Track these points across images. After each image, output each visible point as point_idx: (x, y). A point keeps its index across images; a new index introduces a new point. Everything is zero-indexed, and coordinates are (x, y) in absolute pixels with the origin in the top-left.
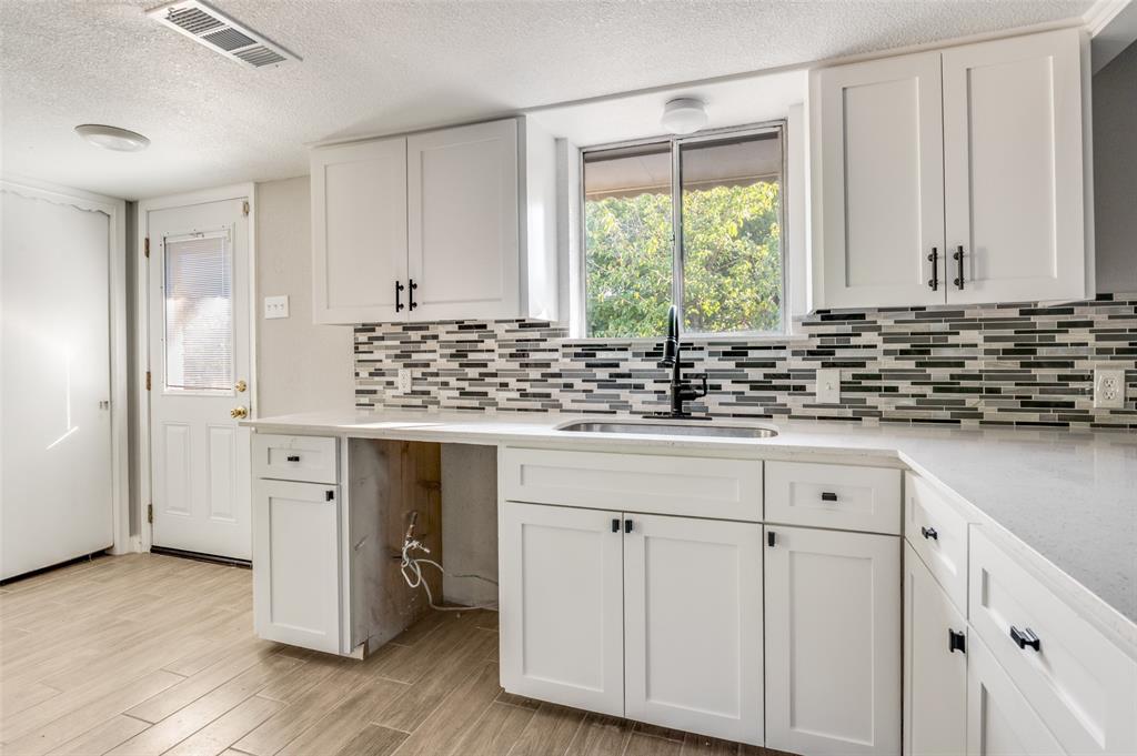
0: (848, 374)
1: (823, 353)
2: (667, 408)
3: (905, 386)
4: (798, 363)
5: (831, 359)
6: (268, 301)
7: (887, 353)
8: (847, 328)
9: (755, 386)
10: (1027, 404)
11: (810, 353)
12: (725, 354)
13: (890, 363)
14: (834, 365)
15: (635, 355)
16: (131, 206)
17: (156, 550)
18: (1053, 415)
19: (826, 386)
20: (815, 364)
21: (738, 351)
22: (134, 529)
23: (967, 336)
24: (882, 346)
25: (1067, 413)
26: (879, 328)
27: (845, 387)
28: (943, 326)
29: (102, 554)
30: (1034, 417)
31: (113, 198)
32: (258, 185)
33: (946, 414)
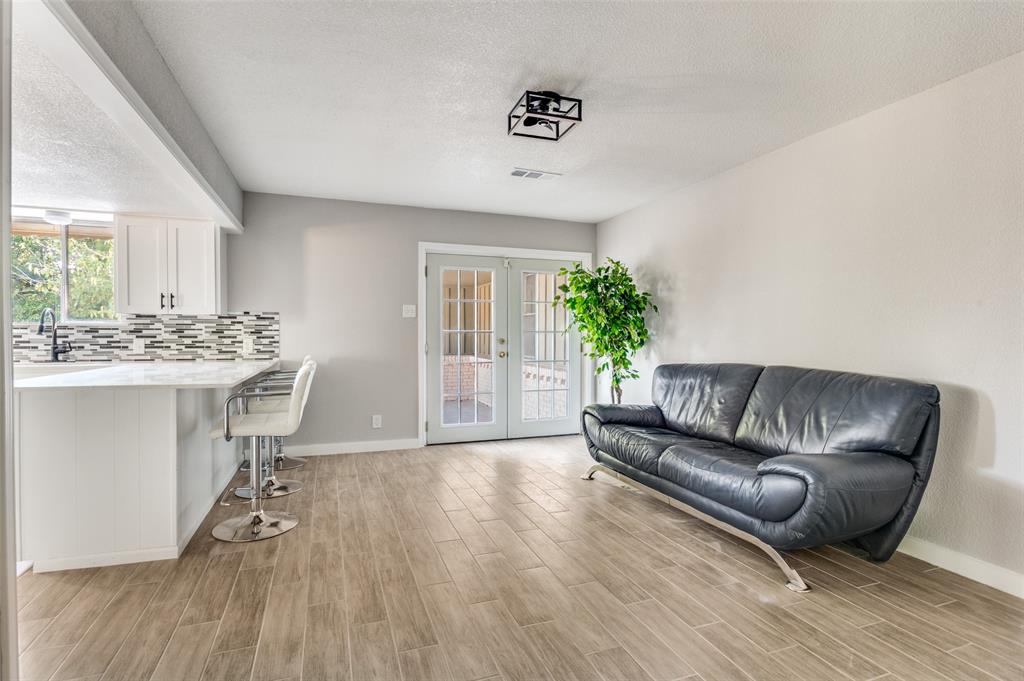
0: (148, 341)
1: (136, 331)
2: (50, 358)
3: (173, 346)
4: (125, 336)
5: (140, 334)
7: (165, 332)
8: (148, 321)
9: (102, 346)
10: (221, 352)
11: (131, 332)
12: (86, 331)
13: (167, 336)
14: (142, 337)
15: (32, 331)
18: (229, 356)
19: (138, 346)
20: (133, 336)
21: (94, 330)
23: (198, 326)
24: (163, 329)
25: (235, 355)
26: (162, 322)
27: (147, 346)
28: (190, 322)
30: (223, 356)
33: (190, 357)
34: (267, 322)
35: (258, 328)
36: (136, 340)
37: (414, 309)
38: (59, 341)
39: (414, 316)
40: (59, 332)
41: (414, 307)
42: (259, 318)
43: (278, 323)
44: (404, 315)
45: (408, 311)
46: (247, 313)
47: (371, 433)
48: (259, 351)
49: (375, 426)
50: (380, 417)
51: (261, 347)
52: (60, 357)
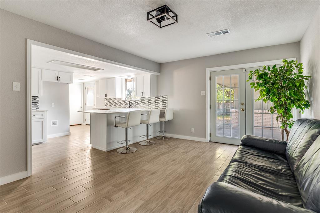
6: (97, 95)
8: (143, 99)
16: (84, 83)
17: (86, 124)
21: (135, 101)
22: (84, 122)
24: (146, 101)
25: (158, 107)
26: (145, 99)
29: (81, 124)
31: (82, 83)
32: (96, 82)
34: (164, 98)
35: (163, 100)
36: (141, 103)
37: (205, 93)
38: (130, 103)
39: (205, 95)
40: (131, 102)
41: (205, 92)
42: (163, 97)
43: (167, 98)
44: (201, 95)
45: (203, 93)
46: (161, 96)
47: (191, 134)
48: (163, 106)
49: (192, 132)
50: (194, 129)
51: (163, 105)
52: (130, 107)
